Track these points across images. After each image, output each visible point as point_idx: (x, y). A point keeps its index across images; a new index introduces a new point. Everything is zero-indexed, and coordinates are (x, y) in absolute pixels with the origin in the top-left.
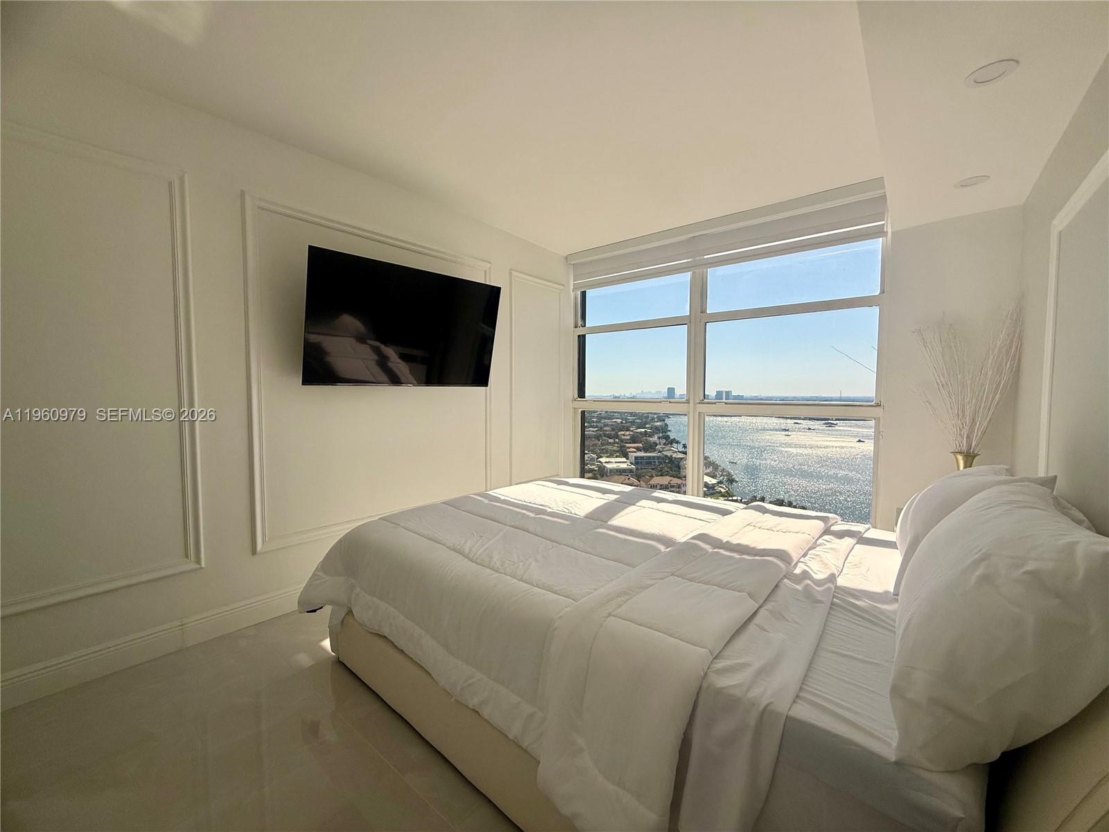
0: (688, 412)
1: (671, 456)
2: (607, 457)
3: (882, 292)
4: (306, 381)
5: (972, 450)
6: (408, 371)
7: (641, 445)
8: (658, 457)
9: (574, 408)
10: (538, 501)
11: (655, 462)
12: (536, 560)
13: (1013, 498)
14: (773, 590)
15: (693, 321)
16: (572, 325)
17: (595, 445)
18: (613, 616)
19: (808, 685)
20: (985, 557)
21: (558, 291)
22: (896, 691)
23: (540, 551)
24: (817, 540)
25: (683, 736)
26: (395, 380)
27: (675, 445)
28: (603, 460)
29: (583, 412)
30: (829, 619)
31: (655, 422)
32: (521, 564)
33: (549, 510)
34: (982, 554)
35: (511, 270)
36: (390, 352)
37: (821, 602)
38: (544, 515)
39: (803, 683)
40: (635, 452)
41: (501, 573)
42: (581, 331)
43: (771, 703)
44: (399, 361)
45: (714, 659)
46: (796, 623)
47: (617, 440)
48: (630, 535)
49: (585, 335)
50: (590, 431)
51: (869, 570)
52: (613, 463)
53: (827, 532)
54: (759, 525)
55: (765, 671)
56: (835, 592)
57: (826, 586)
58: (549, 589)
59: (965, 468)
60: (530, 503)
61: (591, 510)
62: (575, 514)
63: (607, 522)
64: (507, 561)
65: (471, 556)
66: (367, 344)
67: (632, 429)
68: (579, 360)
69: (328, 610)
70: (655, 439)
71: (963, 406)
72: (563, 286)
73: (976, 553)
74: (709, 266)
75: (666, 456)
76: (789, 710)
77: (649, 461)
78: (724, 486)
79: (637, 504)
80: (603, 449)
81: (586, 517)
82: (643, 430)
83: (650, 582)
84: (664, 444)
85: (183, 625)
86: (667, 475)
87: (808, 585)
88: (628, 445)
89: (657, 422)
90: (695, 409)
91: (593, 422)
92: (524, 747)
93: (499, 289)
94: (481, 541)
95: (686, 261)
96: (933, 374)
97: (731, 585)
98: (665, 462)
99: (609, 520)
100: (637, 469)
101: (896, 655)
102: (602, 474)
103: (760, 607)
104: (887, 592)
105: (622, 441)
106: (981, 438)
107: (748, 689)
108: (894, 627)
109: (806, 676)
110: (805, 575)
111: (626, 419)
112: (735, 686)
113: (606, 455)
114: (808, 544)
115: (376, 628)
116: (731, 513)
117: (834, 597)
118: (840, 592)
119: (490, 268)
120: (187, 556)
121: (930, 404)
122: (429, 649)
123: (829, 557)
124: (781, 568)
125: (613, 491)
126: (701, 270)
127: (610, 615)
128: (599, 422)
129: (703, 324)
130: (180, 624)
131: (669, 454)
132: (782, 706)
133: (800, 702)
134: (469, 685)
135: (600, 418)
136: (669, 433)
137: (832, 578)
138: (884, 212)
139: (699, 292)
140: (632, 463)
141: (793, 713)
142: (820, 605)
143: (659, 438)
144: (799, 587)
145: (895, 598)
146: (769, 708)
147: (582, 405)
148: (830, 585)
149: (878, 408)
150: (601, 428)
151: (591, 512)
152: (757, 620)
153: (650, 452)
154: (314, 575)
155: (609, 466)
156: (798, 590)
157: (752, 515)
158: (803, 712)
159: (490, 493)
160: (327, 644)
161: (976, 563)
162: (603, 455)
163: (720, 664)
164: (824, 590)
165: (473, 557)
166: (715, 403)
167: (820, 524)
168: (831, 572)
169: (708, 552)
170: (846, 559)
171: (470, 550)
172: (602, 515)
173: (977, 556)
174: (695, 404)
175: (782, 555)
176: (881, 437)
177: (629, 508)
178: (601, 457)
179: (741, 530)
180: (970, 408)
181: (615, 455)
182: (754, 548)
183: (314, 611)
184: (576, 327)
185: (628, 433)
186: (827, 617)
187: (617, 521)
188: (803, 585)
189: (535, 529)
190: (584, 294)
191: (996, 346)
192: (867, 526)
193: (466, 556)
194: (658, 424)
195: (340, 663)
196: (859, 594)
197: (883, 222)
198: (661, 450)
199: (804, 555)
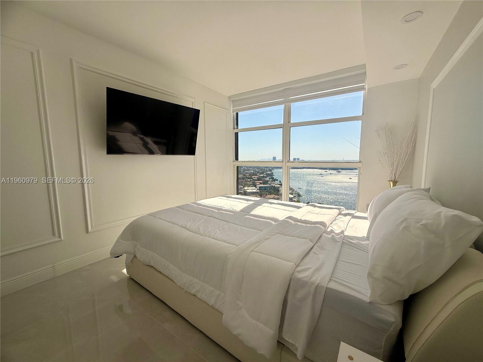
0: (283, 166)
1: (275, 186)
2: (247, 187)
3: (363, 114)
4: (109, 153)
5: (396, 180)
6: (157, 149)
7: (262, 182)
8: (269, 187)
9: (234, 165)
10: (219, 205)
11: (267, 189)
12: (219, 230)
13: (416, 196)
14: (319, 238)
15: (285, 126)
16: (232, 128)
17: (242, 182)
18: (254, 251)
19: (334, 275)
20: (405, 220)
21: (226, 112)
22: (370, 275)
23: (221, 226)
24: (336, 217)
25: (284, 298)
26: (151, 152)
27: (276, 181)
28: (246, 188)
29: (238, 167)
30: (342, 248)
31: (267, 172)
32: (213, 232)
33: (224, 209)
34: (404, 218)
35: (204, 102)
36: (149, 140)
37: (339, 242)
38: (222, 211)
39: (332, 274)
40: (259, 185)
41: (204, 236)
42: (236, 131)
43: (320, 283)
44: (154, 144)
45: (297, 266)
46: (329, 250)
47: (252, 180)
48: (259, 218)
49: (238, 133)
50: (240, 176)
51: (356, 228)
52: (250, 189)
53: (340, 214)
54: (313, 212)
55: (318, 270)
56: (344, 238)
57: (340, 235)
58: (225, 242)
59: (393, 187)
60: (216, 206)
61: (242, 208)
62: (236, 210)
63: (249, 213)
64: (206, 231)
65: (190, 230)
66: (137, 136)
67: (258, 175)
68: (235, 144)
69: (125, 256)
70: (268, 179)
71: (393, 162)
72: (228, 110)
73: (402, 218)
74: (292, 102)
75: (272, 186)
76: (327, 285)
77: (265, 188)
78: (296, 198)
79: (262, 205)
80: (245, 184)
81: (241, 211)
82: (263, 175)
83: (270, 237)
84: (272, 181)
85: (54, 266)
86: (273, 194)
87: (333, 235)
88: (256, 182)
89: (268, 171)
90: (285, 165)
91: (241, 172)
92: (216, 308)
93: (199, 111)
94: (194, 223)
95: (282, 99)
96: (382, 149)
97: (302, 237)
98: (272, 189)
99: (250, 212)
100: (260, 192)
101: (369, 262)
102: (245, 194)
103: (314, 245)
104: (364, 237)
105: (254, 180)
106: (399, 175)
107: (310, 278)
108: (368, 251)
109: (333, 271)
110: (332, 231)
111: (255, 171)
112: (304, 277)
113: (247, 186)
114: (333, 219)
115: (148, 263)
116: (301, 207)
117: (343, 239)
118: (346, 238)
119: (195, 101)
120: (54, 235)
121: (381, 161)
122: (172, 270)
123: (341, 224)
124: (322, 229)
125: (252, 200)
126: (288, 104)
127: (252, 251)
128: (244, 172)
129: (289, 128)
130: (53, 266)
131: (273, 185)
132: (324, 284)
133: (331, 281)
134: (191, 284)
135: (244, 170)
136: (273, 176)
137: (343, 232)
138: (365, 80)
139: (288, 114)
140: (258, 189)
141: (328, 286)
142: (338, 243)
143: (269, 178)
144: (329, 236)
145: (367, 239)
146: (319, 285)
147: (237, 164)
148: (342, 235)
149: (360, 163)
150: (245, 174)
151: (242, 209)
152: (313, 250)
153: (266, 185)
154: (117, 241)
155: (248, 191)
156: (329, 237)
157: (310, 208)
158: (333, 285)
159: (198, 202)
160: (125, 271)
161: (402, 222)
162: (245, 186)
163: (299, 269)
164: (339, 237)
165: (191, 230)
166: (294, 162)
167: (337, 211)
168: (342, 230)
169: (292, 224)
170: (348, 224)
171: (190, 227)
172: (247, 210)
173: (402, 219)
174: (286, 162)
175: (322, 224)
176: (361, 175)
177: (259, 207)
178: (245, 187)
179: (306, 214)
180: (396, 162)
181: (251, 186)
182: (311, 221)
183: (118, 257)
184: (234, 129)
185: (256, 176)
186: (341, 248)
187: (253, 212)
188: (331, 235)
189: (218, 217)
190: (237, 114)
191: (407, 136)
192: (356, 211)
193: (188, 230)
194: (269, 172)
195: (131, 279)
196: (353, 238)
197: (364, 84)
198: (270, 183)
199: (331, 224)
